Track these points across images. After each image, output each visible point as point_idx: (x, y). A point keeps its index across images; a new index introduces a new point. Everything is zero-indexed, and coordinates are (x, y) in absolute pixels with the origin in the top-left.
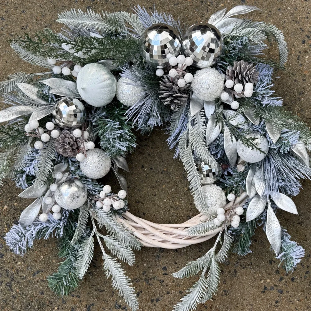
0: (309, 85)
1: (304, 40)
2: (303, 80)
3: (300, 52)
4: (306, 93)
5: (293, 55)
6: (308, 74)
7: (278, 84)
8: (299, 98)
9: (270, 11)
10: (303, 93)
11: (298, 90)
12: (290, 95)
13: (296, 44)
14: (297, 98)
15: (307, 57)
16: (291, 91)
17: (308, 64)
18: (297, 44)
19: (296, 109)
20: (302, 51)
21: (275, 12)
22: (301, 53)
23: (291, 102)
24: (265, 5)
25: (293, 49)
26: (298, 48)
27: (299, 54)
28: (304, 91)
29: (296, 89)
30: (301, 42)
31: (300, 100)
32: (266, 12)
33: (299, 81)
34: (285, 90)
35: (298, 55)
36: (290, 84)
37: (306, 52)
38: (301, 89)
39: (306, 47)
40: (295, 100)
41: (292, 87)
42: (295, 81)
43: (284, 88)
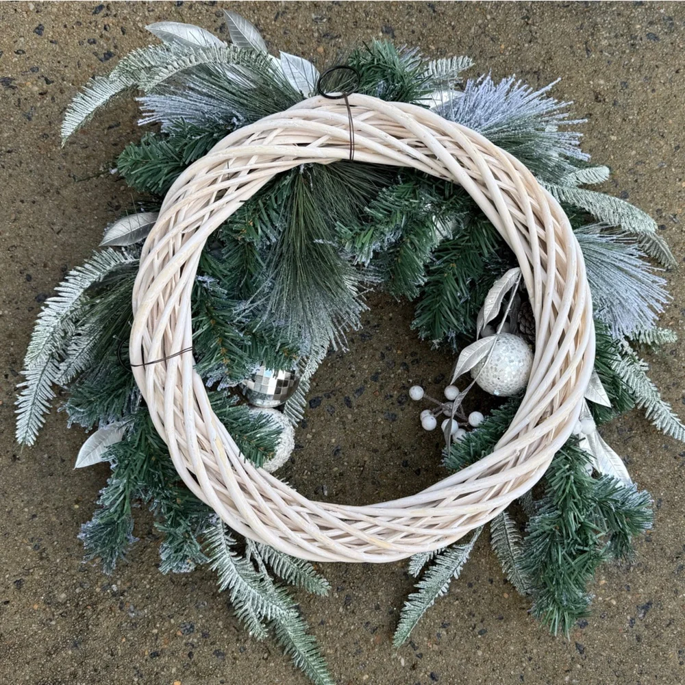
0: (352, 627)
1: (437, 680)
2: (368, 623)
3: (420, 656)
4: (341, 610)
5: (426, 639)
6: (372, 640)
7: (393, 573)
8: (343, 589)
9: (530, 659)
10: (346, 605)
11: (359, 599)
12: (360, 578)
13: (440, 660)
14: (345, 585)
15: (403, 662)
16: (364, 586)
17: (390, 654)
18: (438, 662)
19: (329, 570)
20: (420, 662)
21: (522, 666)
22: (417, 656)
23: (346, 572)
24: (549, 659)
25: (436, 647)
26: (431, 659)
27: (418, 652)
28: (347, 609)
29: (361, 598)
30: (437, 672)
31: (338, 589)
32: (535, 651)
33: (373, 614)
34: (376, 577)
35: (418, 648)
36: (380, 593)
37: (414, 667)
38: (355, 607)
39: (422, 674)
40: (344, 582)
41: (371, 593)
42: (377, 608)
43: (380, 576)
